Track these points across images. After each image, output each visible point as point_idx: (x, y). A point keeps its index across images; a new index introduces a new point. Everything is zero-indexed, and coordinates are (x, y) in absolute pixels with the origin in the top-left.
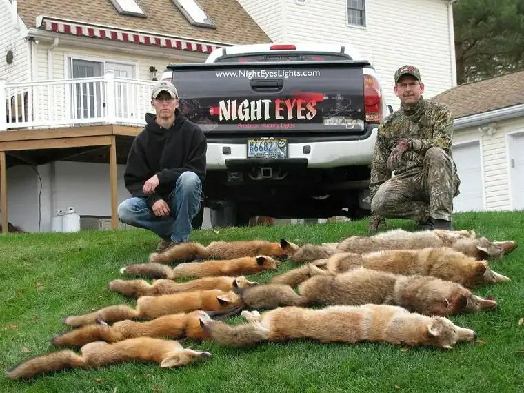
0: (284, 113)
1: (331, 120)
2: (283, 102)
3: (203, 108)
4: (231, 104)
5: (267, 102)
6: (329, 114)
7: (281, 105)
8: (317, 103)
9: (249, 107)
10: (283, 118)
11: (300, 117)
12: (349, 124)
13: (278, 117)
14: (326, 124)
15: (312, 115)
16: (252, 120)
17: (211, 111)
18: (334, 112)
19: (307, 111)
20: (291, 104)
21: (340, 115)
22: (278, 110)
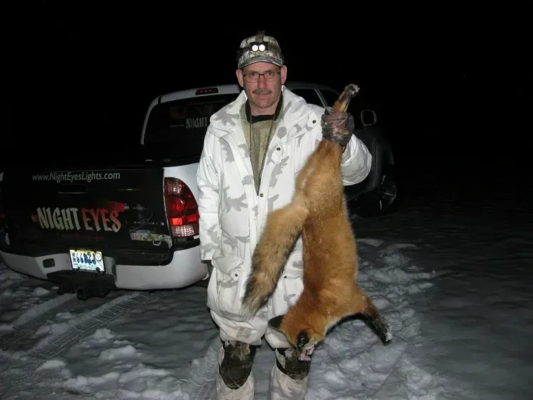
0: (91, 224)
1: (137, 234)
2: (88, 211)
4: (46, 211)
5: (75, 210)
6: (134, 227)
7: (88, 215)
8: (119, 213)
9: (61, 216)
10: (91, 229)
12: (156, 240)
13: (87, 227)
14: (133, 238)
15: (117, 227)
16: (67, 229)
17: (33, 218)
18: (138, 225)
19: (112, 223)
20: (96, 213)
21: (144, 228)
22: (86, 220)
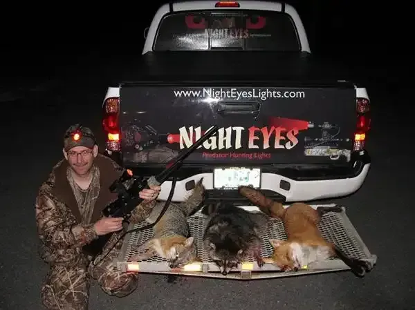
0: (259, 142)
1: (314, 150)
2: (258, 129)
3: (159, 135)
4: (194, 131)
5: (239, 130)
6: (312, 143)
7: (258, 133)
8: (299, 131)
9: (217, 135)
10: (257, 147)
11: (277, 146)
12: (334, 154)
13: (251, 146)
14: (307, 155)
15: (292, 144)
16: (220, 148)
17: (170, 139)
18: (318, 142)
19: (288, 140)
20: (269, 132)
21: (325, 144)
22: (252, 138)
